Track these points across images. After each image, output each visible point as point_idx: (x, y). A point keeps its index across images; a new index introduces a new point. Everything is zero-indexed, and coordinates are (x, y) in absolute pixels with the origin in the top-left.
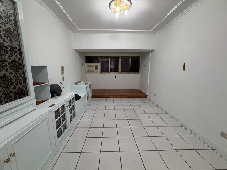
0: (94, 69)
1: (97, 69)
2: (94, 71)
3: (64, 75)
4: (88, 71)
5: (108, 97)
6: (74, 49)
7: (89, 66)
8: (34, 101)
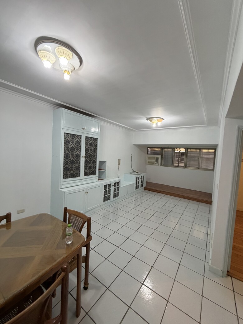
0: (154, 161)
1: (157, 161)
2: (154, 163)
3: (120, 166)
4: (148, 163)
5: (160, 193)
6: (134, 144)
7: (149, 158)
8: (97, 178)
